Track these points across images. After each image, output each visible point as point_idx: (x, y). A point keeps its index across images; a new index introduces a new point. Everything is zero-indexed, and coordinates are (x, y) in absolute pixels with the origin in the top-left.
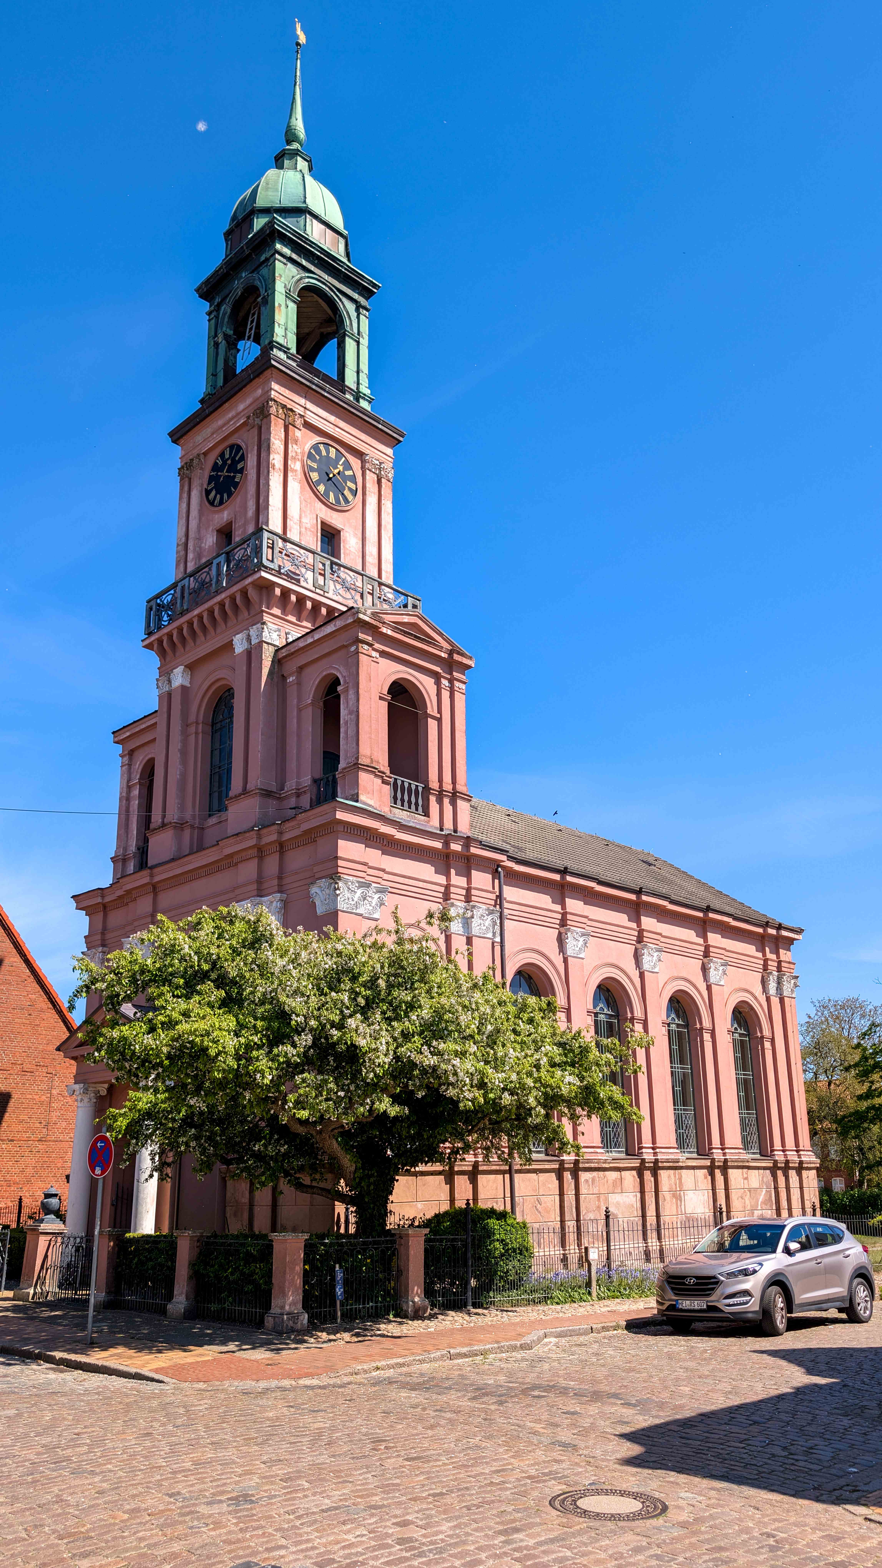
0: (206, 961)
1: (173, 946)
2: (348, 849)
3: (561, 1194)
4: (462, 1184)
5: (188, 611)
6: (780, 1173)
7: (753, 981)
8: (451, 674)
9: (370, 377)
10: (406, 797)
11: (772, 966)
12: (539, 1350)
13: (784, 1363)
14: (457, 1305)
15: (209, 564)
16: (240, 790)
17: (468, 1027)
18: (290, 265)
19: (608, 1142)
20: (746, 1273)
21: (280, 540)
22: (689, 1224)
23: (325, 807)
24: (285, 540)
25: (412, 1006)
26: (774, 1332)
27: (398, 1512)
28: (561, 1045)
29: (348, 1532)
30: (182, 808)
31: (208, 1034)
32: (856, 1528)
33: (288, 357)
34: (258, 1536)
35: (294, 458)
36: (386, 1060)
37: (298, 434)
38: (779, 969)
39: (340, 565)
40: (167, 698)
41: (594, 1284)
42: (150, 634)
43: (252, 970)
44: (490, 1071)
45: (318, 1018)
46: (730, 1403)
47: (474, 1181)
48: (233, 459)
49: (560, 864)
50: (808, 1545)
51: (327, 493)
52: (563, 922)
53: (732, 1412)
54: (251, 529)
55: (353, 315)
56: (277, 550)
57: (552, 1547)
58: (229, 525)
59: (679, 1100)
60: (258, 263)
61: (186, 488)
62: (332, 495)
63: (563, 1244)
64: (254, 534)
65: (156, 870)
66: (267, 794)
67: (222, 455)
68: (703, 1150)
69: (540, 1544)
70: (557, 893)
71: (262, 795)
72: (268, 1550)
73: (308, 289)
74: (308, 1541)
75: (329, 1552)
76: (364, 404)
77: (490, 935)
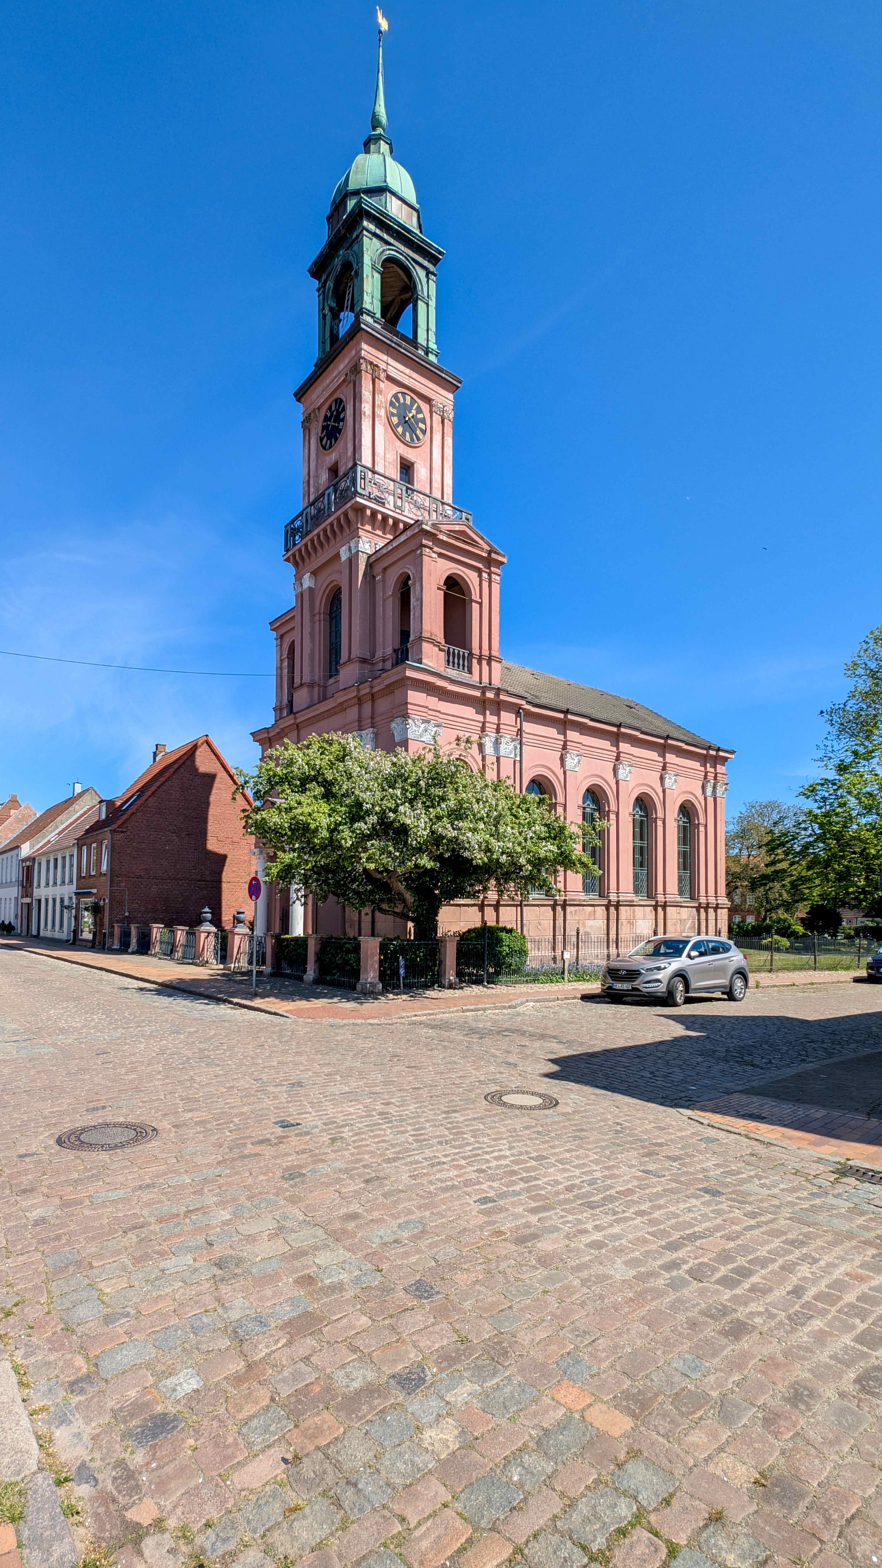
0: (313, 769)
1: (292, 759)
2: (414, 697)
3: (554, 920)
4: (489, 912)
5: (310, 531)
6: (702, 910)
7: (696, 787)
8: (490, 569)
9: (436, 334)
10: (456, 661)
11: (711, 776)
12: (520, 1009)
13: (672, 1022)
14: (478, 982)
15: (323, 494)
16: (347, 659)
17: (479, 812)
18: (374, 239)
19: (587, 888)
20: (659, 969)
21: (370, 473)
22: (637, 939)
23: (399, 668)
24: (374, 472)
25: (443, 799)
26: (675, 1005)
27: (387, 1097)
28: (546, 825)
29: (352, 1106)
30: (312, 672)
31: (310, 815)
32: (680, 1123)
33: (375, 321)
34: (296, 1106)
35: (379, 406)
36: (425, 833)
37: (383, 385)
38: (715, 778)
39: (413, 491)
40: (300, 596)
41: (566, 972)
42: (287, 551)
43: (342, 776)
44: (492, 840)
45: (380, 806)
46: (627, 1045)
47: (497, 910)
48: (337, 410)
49: (564, 707)
50: (642, 1132)
51: (404, 433)
52: (564, 747)
53: (624, 1051)
54: (350, 465)
55: (424, 280)
56: (367, 480)
57: (473, 1122)
58: (336, 463)
59: (638, 863)
60: (350, 241)
61: (307, 438)
62: (408, 434)
63: (554, 949)
64: (351, 468)
65: (297, 715)
66: (363, 661)
67: (330, 408)
68: (651, 895)
69: (466, 1120)
70: (561, 727)
71: (360, 661)
72: (299, 1114)
73: (390, 260)
74: (324, 1110)
75: (335, 1117)
76: (432, 358)
77: (513, 756)
